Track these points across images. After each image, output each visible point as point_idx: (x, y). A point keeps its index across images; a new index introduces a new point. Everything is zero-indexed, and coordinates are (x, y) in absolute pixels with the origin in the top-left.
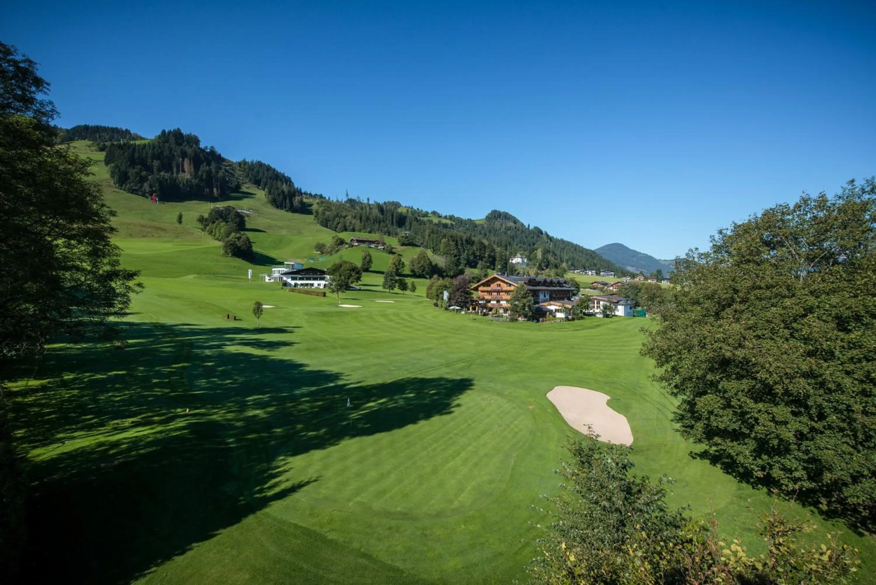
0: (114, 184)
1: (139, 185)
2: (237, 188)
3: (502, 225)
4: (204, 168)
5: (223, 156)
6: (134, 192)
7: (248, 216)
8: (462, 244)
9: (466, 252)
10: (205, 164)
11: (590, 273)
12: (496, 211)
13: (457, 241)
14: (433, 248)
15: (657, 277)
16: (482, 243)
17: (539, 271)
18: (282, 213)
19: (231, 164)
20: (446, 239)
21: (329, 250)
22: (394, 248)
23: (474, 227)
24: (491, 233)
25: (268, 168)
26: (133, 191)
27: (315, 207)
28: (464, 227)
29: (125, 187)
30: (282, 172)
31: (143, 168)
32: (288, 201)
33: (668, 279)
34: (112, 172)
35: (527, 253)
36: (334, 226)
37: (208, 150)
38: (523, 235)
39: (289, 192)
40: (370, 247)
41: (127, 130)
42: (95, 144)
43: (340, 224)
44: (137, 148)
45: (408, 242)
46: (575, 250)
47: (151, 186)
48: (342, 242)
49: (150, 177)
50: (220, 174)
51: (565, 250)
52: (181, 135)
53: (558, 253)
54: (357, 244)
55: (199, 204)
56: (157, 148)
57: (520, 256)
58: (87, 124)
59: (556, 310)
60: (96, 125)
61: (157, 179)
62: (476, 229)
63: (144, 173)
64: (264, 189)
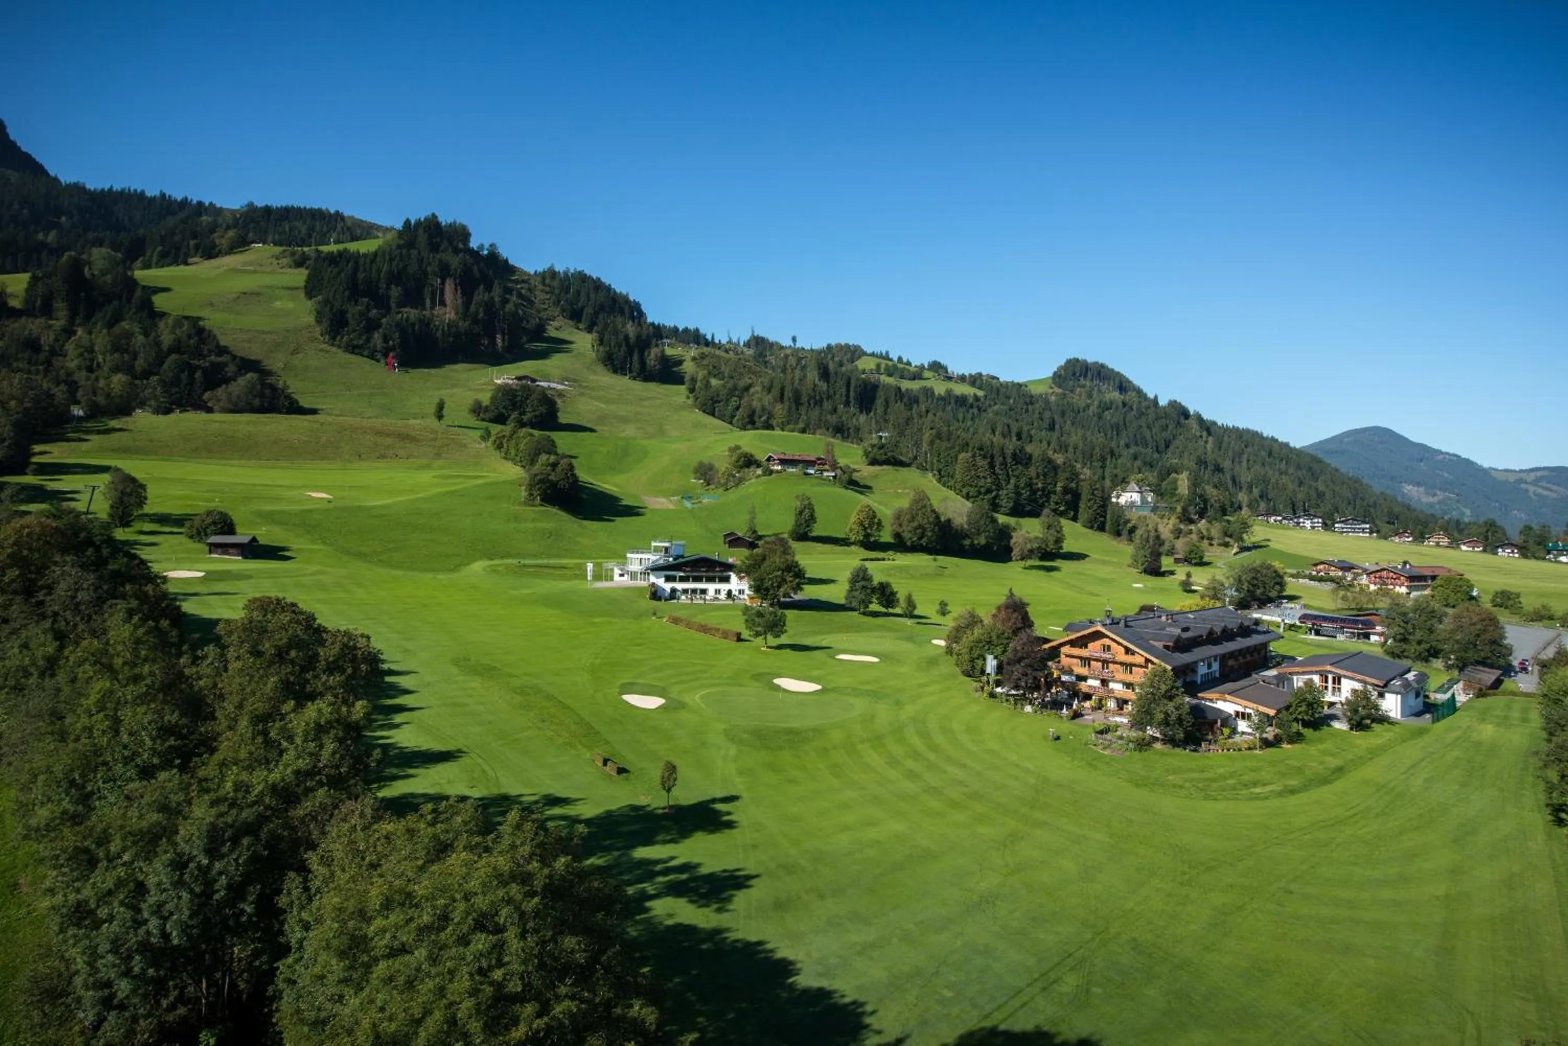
0: (322, 335)
1: (364, 337)
2: (538, 333)
3: (1090, 396)
4: (480, 295)
5: (511, 262)
6: (356, 351)
7: (561, 394)
8: (1004, 463)
9: (1013, 481)
10: (482, 287)
11: (1308, 524)
12: (1077, 360)
13: (992, 457)
14: (940, 471)
15: (1487, 538)
16: (1050, 461)
17: (1182, 526)
18: (623, 383)
19: (526, 279)
20: (970, 454)
21: (723, 481)
22: (855, 471)
23: (1026, 403)
24: (1066, 418)
25: (598, 285)
26: (353, 349)
27: (688, 367)
28: (1002, 404)
29: (340, 341)
30: (624, 293)
31: (372, 303)
32: (636, 357)
33: (1516, 546)
34: (318, 313)
35: (1152, 477)
36: (728, 413)
37: (486, 252)
38: (1142, 421)
39: (638, 337)
40: (806, 474)
41: (337, 213)
42: (287, 254)
43: (741, 410)
44: (361, 262)
45: (884, 457)
46: (1270, 455)
47: (385, 339)
48: (749, 462)
49: (384, 320)
50: (509, 307)
51: (1245, 457)
52: (438, 225)
53: (1226, 464)
54: (779, 468)
55: (470, 370)
56: (397, 259)
57: (1137, 489)
58: (269, 204)
59: (1237, 713)
60: (284, 205)
61: (398, 325)
62: (1030, 408)
63: (374, 312)
64: (589, 330)
